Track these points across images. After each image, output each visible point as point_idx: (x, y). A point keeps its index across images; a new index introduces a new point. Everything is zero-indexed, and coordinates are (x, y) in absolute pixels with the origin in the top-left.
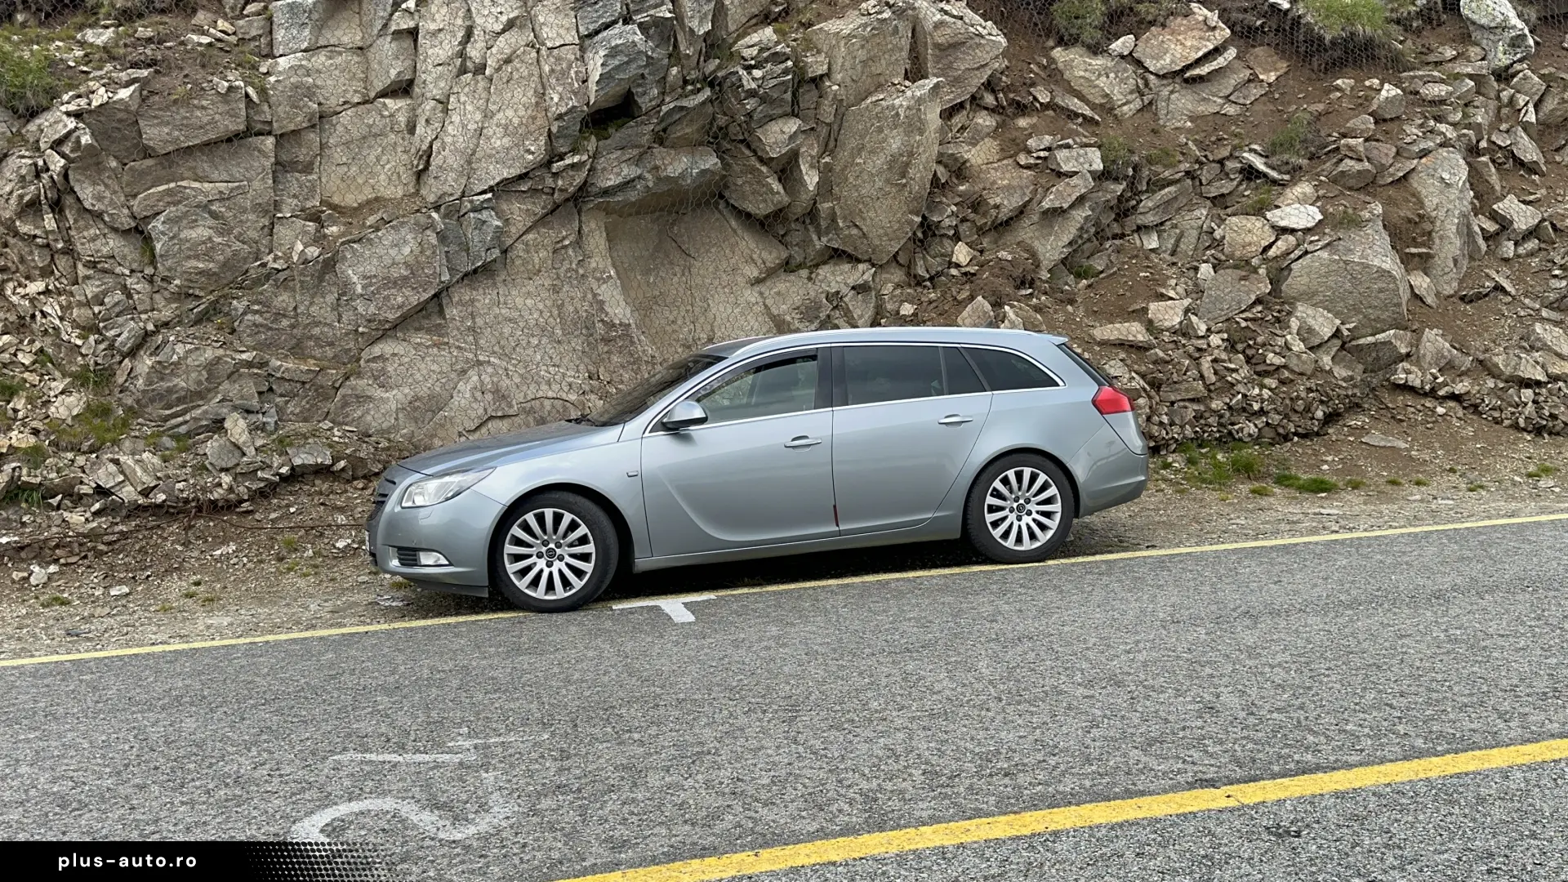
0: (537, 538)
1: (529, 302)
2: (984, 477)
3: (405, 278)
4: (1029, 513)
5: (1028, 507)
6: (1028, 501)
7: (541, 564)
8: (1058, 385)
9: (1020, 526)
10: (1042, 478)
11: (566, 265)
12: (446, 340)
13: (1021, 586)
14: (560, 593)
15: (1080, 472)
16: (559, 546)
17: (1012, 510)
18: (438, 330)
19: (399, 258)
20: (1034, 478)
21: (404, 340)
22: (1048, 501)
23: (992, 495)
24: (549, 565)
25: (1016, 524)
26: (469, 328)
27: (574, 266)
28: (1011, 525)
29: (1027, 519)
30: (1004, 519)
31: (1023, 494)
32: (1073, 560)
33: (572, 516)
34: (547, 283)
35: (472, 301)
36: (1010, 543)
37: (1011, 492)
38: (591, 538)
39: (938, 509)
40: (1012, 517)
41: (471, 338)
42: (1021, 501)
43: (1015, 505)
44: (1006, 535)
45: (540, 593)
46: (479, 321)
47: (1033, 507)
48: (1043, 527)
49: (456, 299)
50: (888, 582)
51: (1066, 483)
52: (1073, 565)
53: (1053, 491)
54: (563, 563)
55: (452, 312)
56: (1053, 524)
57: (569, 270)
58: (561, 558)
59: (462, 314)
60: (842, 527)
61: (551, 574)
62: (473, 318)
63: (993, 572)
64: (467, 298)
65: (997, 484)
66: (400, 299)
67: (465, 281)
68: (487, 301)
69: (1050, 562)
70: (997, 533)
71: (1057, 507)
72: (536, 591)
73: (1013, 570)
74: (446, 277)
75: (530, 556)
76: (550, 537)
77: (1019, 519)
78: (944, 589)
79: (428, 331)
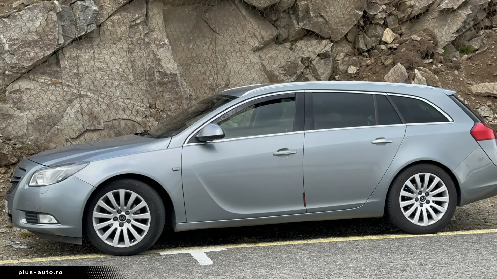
0: (112, 207)
1: (113, 58)
2: (400, 178)
3: (36, 42)
4: (428, 202)
5: (427, 198)
6: (427, 194)
7: (116, 224)
8: (448, 121)
9: (422, 210)
10: (437, 180)
11: (138, 36)
12: (60, 81)
13: (422, 248)
14: (127, 244)
15: (461, 177)
16: (128, 213)
17: (417, 200)
18: (55, 74)
19: (32, 29)
20: (431, 180)
21: (34, 80)
22: (440, 195)
23: (404, 190)
24: (121, 225)
25: (419, 209)
26: (75, 74)
27: (142, 36)
28: (416, 210)
29: (426, 206)
30: (412, 205)
31: (424, 190)
32: (455, 233)
33: (137, 195)
34: (125, 46)
35: (78, 57)
36: (415, 221)
37: (417, 188)
38: (148, 209)
39: (369, 198)
40: (417, 204)
41: (76, 80)
42: (423, 194)
43: (419, 197)
44: (412, 216)
45: (115, 243)
46: (82, 70)
47: (431, 198)
48: (436, 211)
49: (67, 55)
50: (336, 243)
51: (452, 183)
52: (455, 236)
53: (443, 188)
54: (130, 225)
55: (65, 63)
56: (443, 209)
57: (139, 39)
58: (129, 221)
59: (71, 65)
60: (308, 207)
61: (122, 231)
62: (78, 68)
63: (404, 239)
64: (74, 55)
65: (408, 183)
66: (32, 54)
67: (74, 44)
68: (87, 57)
69: (441, 234)
70: (407, 214)
71: (446, 199)
72: (112, 242)
73: (417, 238)
74: (62, 41)
75: (109, 219)
76: (122, 208)
77: (421, 205)
78: (373, 249)
79: (50, 75)
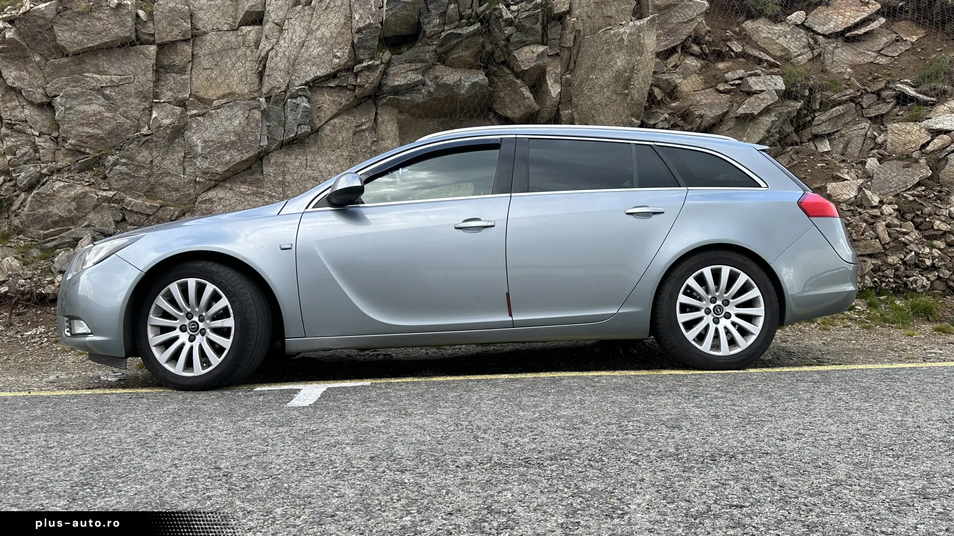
0: (180, 310)
1: (330, 167)
2: (677, 273)
3: (233, 143)
4: (728, 316)
5: (727, 309)
6: (726, 303)
7: (184, 337)
8: (760, 186)
9: (717, 330)
10: (743, 278)
11: (362, 144)
12: (262, 190)
13: (718, 389)
14: (198, 370)
15: (788, 276)
16: (202, 320)
17: (708, 312)
18: (259, 183)
19: (231, 128)
20: (733, 278)
21: (231, 189)
22: (750, 304)
23: (685, 293)
24: (192, 339)
25: (712, 327)
26: (280, 182)
27: (369, 144)
28: (707, 328)
29: (724, 322)
30: (699, 320)
31: (721, 295)
32: (778, 370)
33: (214, 287)
34: (345, 154)
35: (284, 164)
36: (706, 347)
37: (707, 291)
38: (231, 311)
39: (622, 306)
40: (708, 319)
41: (281, 189)
42: (719, 302)
43: (712, 306)
44: (701, 338)
45: (178, 369)
46: (289, 178)
47: (732, 310)
48: (744, 332)
49: (273, 161)
50: (561, 379)
51: (770, 285)
52: (779, 373)
53: (755, 293)
54: (205, 338)
55: (269, 170)
56: (756, 329)
57: (365, 147)
58: (203, 332)
59: (275, 172)
60: (516, 318)
61: (191, 348)
62: (284, 176)
63: (686, 375)
64: (282, 161)
65: (691, 282)
66: (228, 158)
67: (283, 149)
68: (297, 164)
69: (751, 371)
70: (691, 335)
71: (759, 311)
73: (710, 375)
74: (265, 143)
75: (174, 329)
76: (193, 309)
77: (717, 321)
79: (251, 184)
